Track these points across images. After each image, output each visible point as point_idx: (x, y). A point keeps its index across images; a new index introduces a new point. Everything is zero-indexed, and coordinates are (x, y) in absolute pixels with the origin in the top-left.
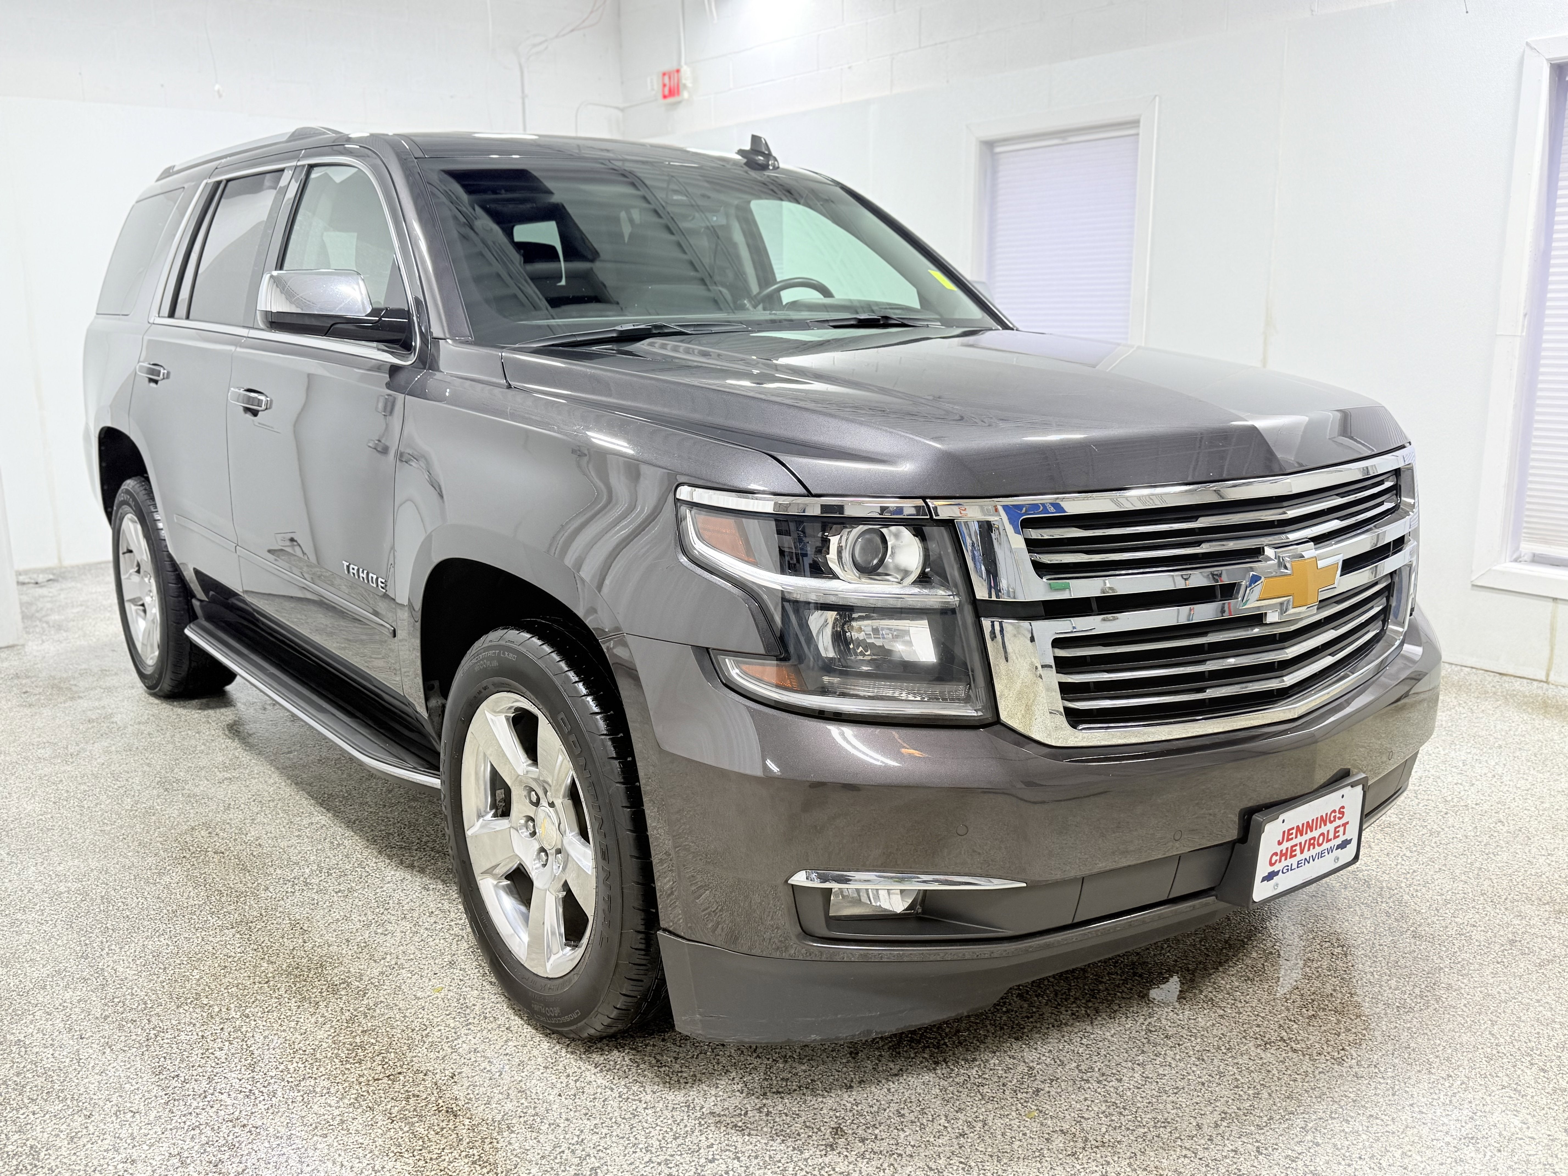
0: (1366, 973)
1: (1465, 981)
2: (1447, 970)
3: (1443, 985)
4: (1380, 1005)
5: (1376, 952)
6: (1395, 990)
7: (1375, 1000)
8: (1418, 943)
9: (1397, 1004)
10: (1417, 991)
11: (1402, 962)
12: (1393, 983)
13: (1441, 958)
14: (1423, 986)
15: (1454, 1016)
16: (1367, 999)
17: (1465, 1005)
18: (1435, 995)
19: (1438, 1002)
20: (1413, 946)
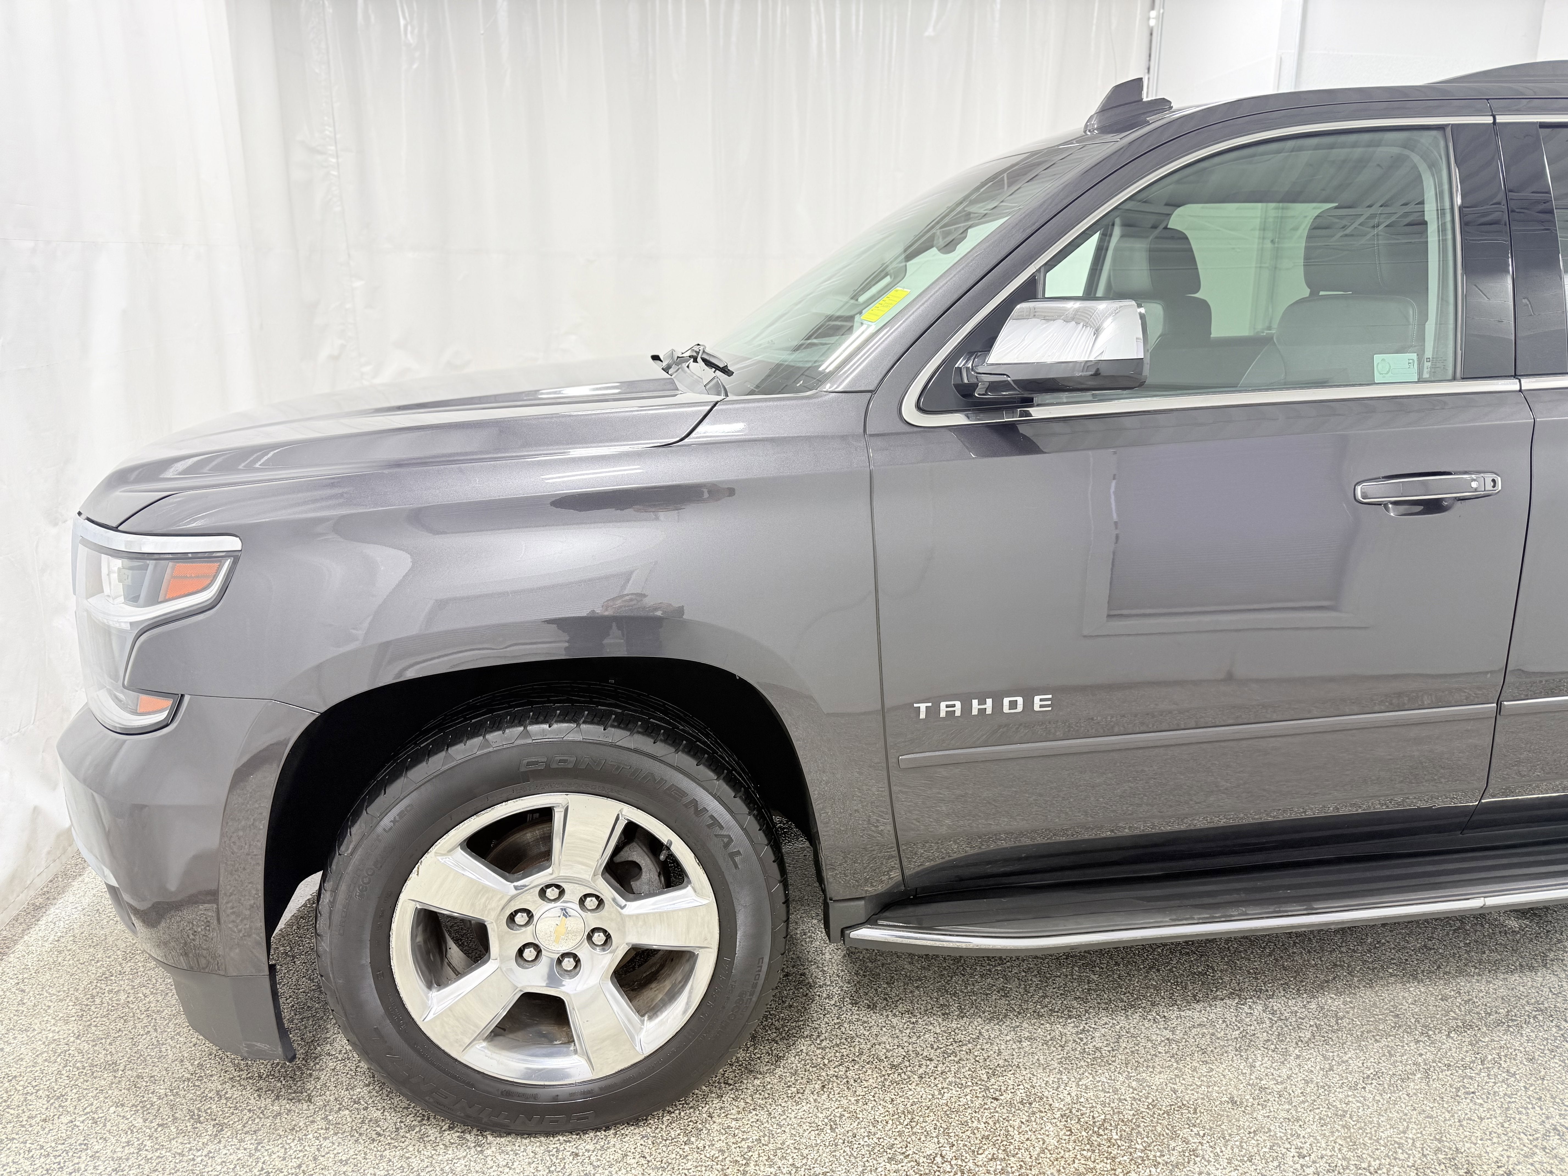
0: (152, 993)
1: (51, 1035)
2: (72, 1039)
3: (73, 1019)
4: (129, 969)
5: (150, 1022)
6: (119, 991)
7: (134, 973)
8: (109, 1057)
9: (113, 978)
10: (98, 1001)
11: (120, 1025)
12: (123, 996)
13: (80, 1052)
14: (93, 1008)
15: (59, 992)
16: (142, 969)
17: (49, 1007)
18: (80, 1004)
19: (76, 999)
20: (114, 1051)
